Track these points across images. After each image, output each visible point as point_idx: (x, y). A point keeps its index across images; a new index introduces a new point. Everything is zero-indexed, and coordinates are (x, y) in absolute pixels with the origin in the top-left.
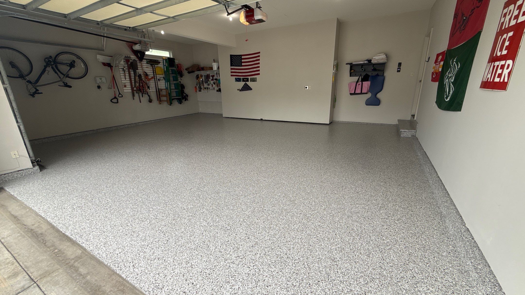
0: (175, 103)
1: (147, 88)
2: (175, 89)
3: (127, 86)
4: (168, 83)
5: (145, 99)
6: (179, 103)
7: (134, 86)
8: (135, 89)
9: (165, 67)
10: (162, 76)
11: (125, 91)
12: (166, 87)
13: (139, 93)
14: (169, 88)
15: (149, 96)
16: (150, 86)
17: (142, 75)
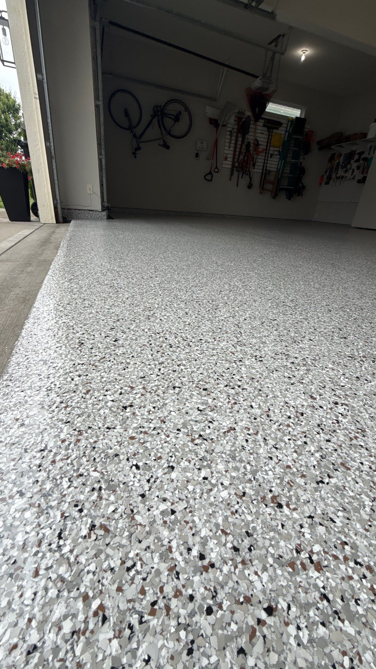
0: (283, 196)
1: (251, 166)
2: (290, 173)
3: (228, 159)
4: (283, 161)
5: (244, 181)
6: (287, 198)
7: (236, 160)
8: (237, 164)
9: (287, 133)
10: (278, 149)
11: (224, 166)
12: (277, 168)
13: (239, 171)
14: (281, 171)
15: (250, 178)
16: (257, 163)
17: (252, 145)
